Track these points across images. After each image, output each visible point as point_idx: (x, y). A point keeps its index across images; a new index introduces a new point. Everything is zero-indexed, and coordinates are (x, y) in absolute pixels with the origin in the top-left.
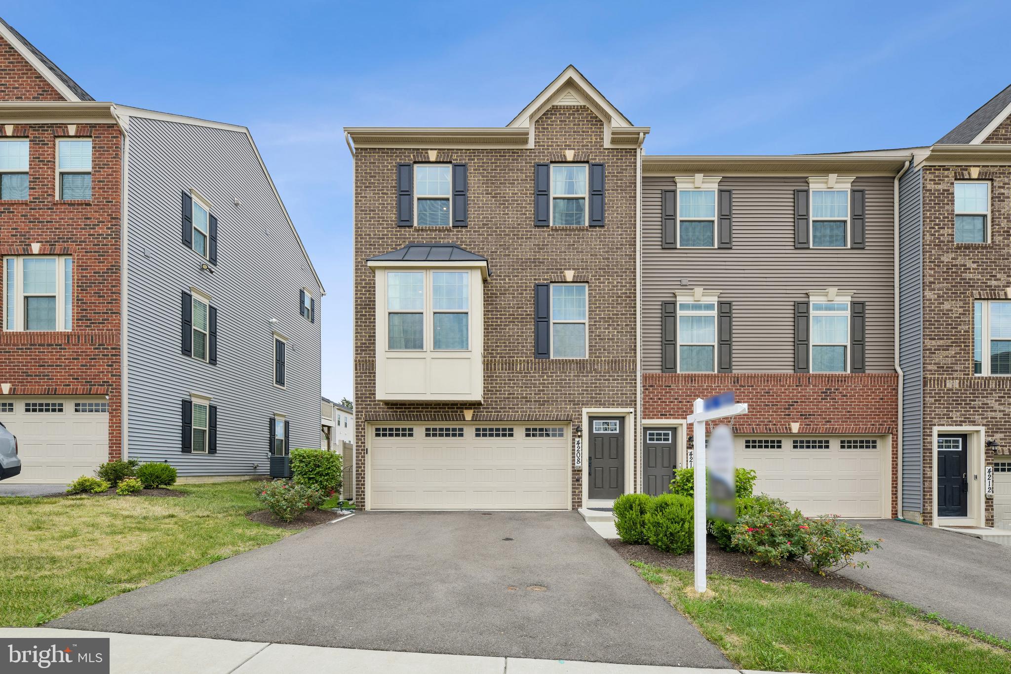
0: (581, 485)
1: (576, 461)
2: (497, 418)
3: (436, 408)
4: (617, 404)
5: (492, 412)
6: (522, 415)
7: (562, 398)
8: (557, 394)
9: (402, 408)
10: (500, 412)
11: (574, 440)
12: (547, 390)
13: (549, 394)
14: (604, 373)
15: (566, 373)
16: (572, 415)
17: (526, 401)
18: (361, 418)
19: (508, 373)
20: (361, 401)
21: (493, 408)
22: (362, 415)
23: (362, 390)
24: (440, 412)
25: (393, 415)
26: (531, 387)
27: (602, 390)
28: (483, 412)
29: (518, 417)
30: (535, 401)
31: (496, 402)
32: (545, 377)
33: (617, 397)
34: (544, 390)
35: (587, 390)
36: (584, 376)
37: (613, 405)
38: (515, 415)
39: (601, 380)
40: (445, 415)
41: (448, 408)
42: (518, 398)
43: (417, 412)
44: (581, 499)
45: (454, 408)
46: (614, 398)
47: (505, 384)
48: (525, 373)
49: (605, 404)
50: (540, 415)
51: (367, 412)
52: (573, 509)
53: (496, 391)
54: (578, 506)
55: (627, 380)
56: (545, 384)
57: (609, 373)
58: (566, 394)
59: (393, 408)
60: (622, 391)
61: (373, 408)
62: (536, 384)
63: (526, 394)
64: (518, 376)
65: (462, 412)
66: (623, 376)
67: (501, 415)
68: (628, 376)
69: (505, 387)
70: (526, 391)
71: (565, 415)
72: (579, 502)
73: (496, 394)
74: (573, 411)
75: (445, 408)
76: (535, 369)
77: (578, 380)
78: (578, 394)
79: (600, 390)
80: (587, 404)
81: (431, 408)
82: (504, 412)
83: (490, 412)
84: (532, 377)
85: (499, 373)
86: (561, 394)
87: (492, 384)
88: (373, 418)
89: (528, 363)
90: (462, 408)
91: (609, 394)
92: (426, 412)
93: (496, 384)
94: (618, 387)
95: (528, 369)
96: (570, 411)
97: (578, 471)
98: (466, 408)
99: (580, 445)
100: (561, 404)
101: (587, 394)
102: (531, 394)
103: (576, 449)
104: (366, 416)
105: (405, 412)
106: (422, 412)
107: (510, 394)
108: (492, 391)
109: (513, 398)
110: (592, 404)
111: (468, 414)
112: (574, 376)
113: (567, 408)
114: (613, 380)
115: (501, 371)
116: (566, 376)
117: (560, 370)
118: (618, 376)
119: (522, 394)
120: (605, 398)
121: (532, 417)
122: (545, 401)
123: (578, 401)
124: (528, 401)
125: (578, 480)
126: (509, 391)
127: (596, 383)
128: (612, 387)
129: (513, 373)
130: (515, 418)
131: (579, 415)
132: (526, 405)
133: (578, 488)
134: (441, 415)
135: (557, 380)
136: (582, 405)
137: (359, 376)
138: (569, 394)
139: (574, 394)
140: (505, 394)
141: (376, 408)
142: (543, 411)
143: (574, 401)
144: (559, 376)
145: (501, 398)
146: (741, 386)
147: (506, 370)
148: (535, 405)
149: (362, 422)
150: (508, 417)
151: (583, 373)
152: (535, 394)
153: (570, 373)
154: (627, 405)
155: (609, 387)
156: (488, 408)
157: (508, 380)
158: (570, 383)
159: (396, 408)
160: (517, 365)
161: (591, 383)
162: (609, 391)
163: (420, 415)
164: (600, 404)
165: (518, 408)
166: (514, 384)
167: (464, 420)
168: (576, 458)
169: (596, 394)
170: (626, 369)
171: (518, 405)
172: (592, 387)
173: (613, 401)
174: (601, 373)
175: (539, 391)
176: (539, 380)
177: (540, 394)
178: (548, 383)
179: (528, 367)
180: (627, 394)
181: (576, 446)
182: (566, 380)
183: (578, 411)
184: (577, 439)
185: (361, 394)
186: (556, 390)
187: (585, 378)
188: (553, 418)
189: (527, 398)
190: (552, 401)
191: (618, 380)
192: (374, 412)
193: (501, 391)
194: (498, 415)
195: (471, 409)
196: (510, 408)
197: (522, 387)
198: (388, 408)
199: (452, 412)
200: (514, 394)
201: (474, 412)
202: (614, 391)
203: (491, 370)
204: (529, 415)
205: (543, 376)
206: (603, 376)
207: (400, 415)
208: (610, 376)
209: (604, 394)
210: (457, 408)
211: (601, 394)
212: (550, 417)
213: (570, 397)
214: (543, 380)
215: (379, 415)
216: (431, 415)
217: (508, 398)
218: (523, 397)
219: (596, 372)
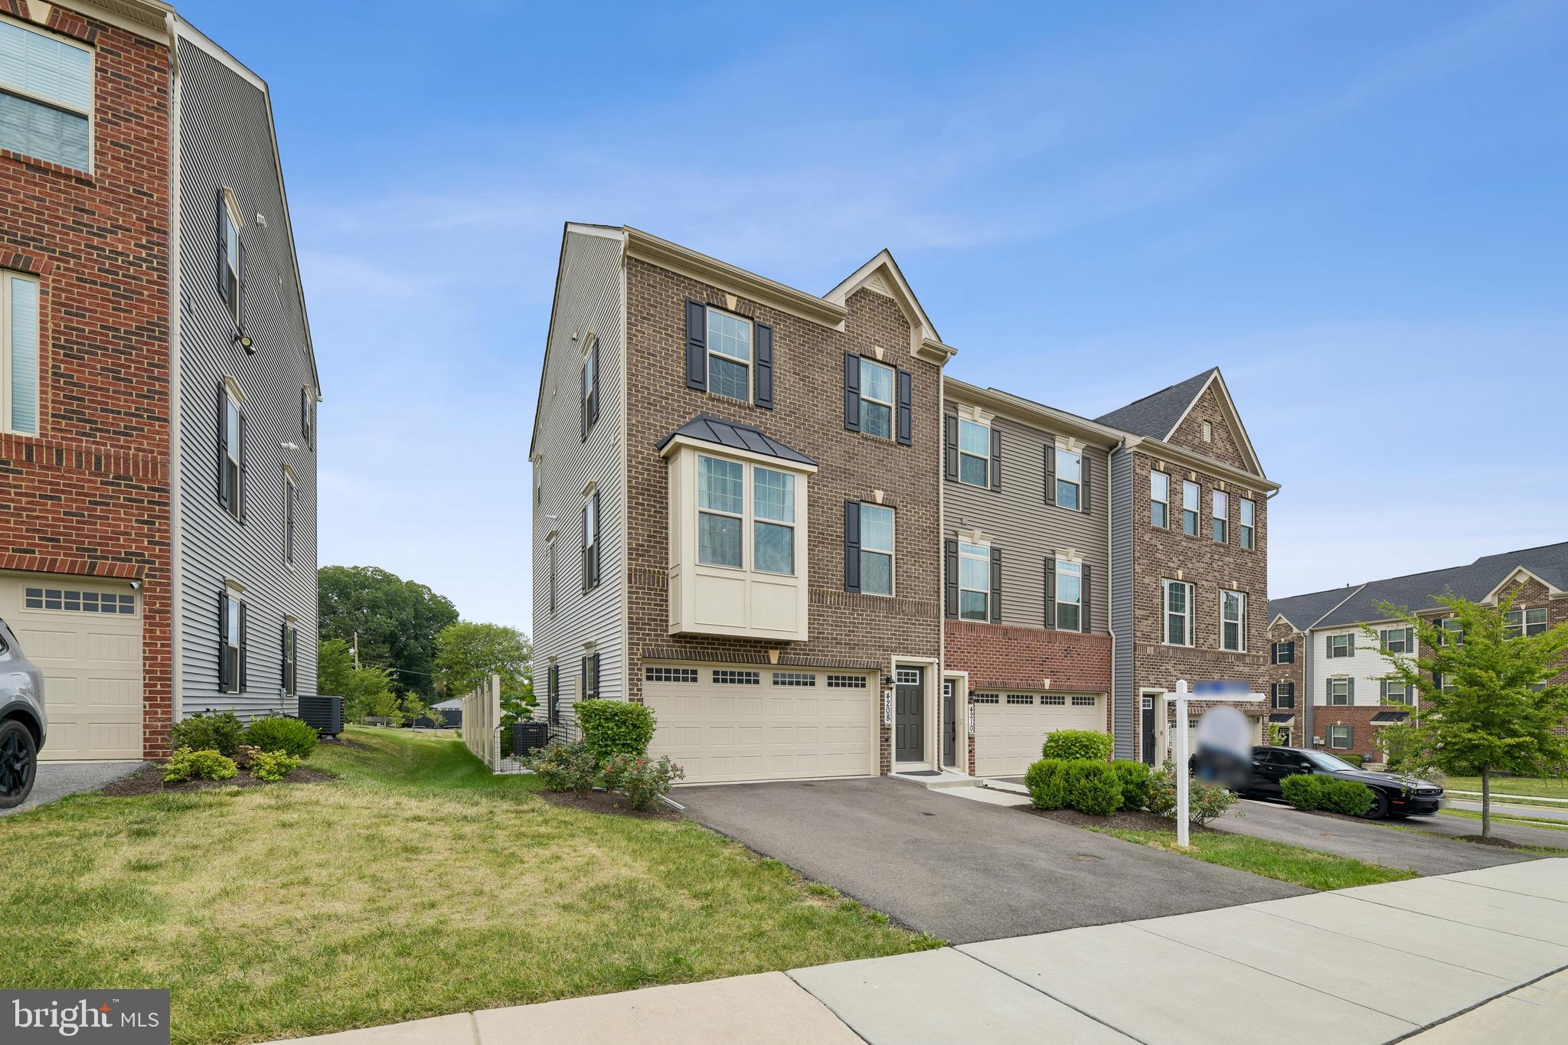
0: (889, 746)
1: (886, 718)
2: (806, 663)
3: (736, 646)
4: (922, 653)
6: (831, 660)
7: (871, 641)
8: (867, 636)
9: (692, 643)
10: (809, 655)
11: (882, 692)
12: (858, 631)
13: (859, 636)
14: (911, 616)
15: (876, 611)
16: (881, 662)
17: (836, 643)
18: (636, 654)
19: (817, 606)
20: (637, 629)
21: (801, 650)
22: (638, 649)
23: (638, 613)
24: (740, 650)
25: (681, 651)
26: (841, 626)
27: (909, 636)
28: (790, 654)
29: (828, 662)
30: (845, 644)
32: (856, 615)
33: (922, 645)
34: (854, 631)
35: (896, 634)
36: (892, 618)
37: (919, 653)
38: (824, 660)
39: (908, 623)
40: (747, 655)
41: (751, 646)
42: (828, 638)
43: (712, 649)
44: (889, 762)
45: (757, 647)
46: (919, 645)
47: (814, 619)
48: (836, 608)
49: (911, 652)
50: (850, 661)
51: (645, 645)
52: (881, 774)
54: (887, 771)
55: (931, 625)
56: (855, 623)
57: (915, 616)
58: (875, 637)
59: (680, 642)
60: (927, 638)
61: (653, 640)
62: (846, 622)
63: (836, 634)
64: (828, 611)
65: (766, 652)
66: (927, 621)
67: (810, 659)
68: (933, 621)
69: (814, 624)
70: (836, 630)
71: (874, 662)
72: (888, 766)
74: (882, 658)
75: (746, 646)
76: (846, 605)
77: (887, 621)
78: (887, 638)
79: (907, 636)
80: (894, 651)
81: (730, 645)
82: (813, 655)
83: (798, 654)
84: (842, 613)
86: (871, 637)
88: (654, 654)
89: (839, 596)
90: (767, 648)
91: (915, 640)
92: (723, 649)
94: (923, 633)
95: (838, 604)
96: (879, 658)
97: (887, 729)
98: (772, 648)
99: (890, 699)
100: (871, 649)
101: (895, 638)
102: (841, 635)
103: (886, 703)
104: (644, 652)
105: (697, 648)
106: (719, 649)
107: (820, 633)
109: (823, 638)
110: (900, 652)
111: (774, 656)
112: (884, 617)
113: (877, 654)
114: (919, 624)
116: (876, 616)
117: (870, 608)
118: (923, 621)
119: (833, 634)
120: (911, 644)
121: (838, 662)
122: (855, 644)
123: (887, 646)
124: (838, 644)
125: (887, 740)
126: (819, 629)
127: (904, 627)
128: (918, 632)
129: (823, 607)
130: (824, 663)
131: (888, 663)
132: (836, 647)
133: (887, 750)
134: (742, 655)
135: (867, 620)
136: (891, 651)
137: (634, 593)
138: (879, 637)
139: (884, 638)
140: (814, 633)
141: (657, 640)
142: (854, 657)
143: (884, 646)
144: (869, 615)
146: (1009, 639)
147: (815, 602)
148: (845, 648)
149: (638, 659)
150: (817, 662)
151: (891, 613)
152: (845, 635)
153: (879, 612)
154: (930, 654)
155: (915, 632)
156: (796, 649)
157: (818, 615)
158: (879, 624)
159: (686, 642)
160: (827, 597)
161: (899, 627)
162: (915, 637)
163: (716, 653)
164: (905, 651)
165: (828, 651)
166: (824, 620)
167: (769, 663)
168: (886, 714)
169: (904, 639)
170: (930, 614)
171: (828, 646)
172: (900, 631)
173: (918, 648)
174: (908, 615)
175: (849, 631)
176: (849, 618)
177: (850, 635)
178: (858, 623)
179: (838, 601)
180: (930, 642)
181: (886, 700)
182: (875, 620)
183: (888, 658)
184: (886, 692)
185: (637, 619)
186: (866, 632)
187: (893, 620)
188: (863, 665)
190: (863, 645)
191: (923, 625)
192: (655, 645)
194: (806, 659)
195: (776, 649)
196: (819, 651)
197: (832, 625)
198: (674, 641)
199: (755, 651)
200: (824, 633)
201: (780, 653)
202: (919, 637)
204: (836, 660)
205: (854, 614)
206: (910, 620)
207: (690, 652)
208: (916, 620)
209: (911, 640)
210: (761, 647)
211: (908, 640)
212: (860, 664)
213: (880, 641)
214: (853, 618)
215: (662, 650)
216: (730, 654)
217: (818, 638)
218: (833, 638)
219: (904, 615)
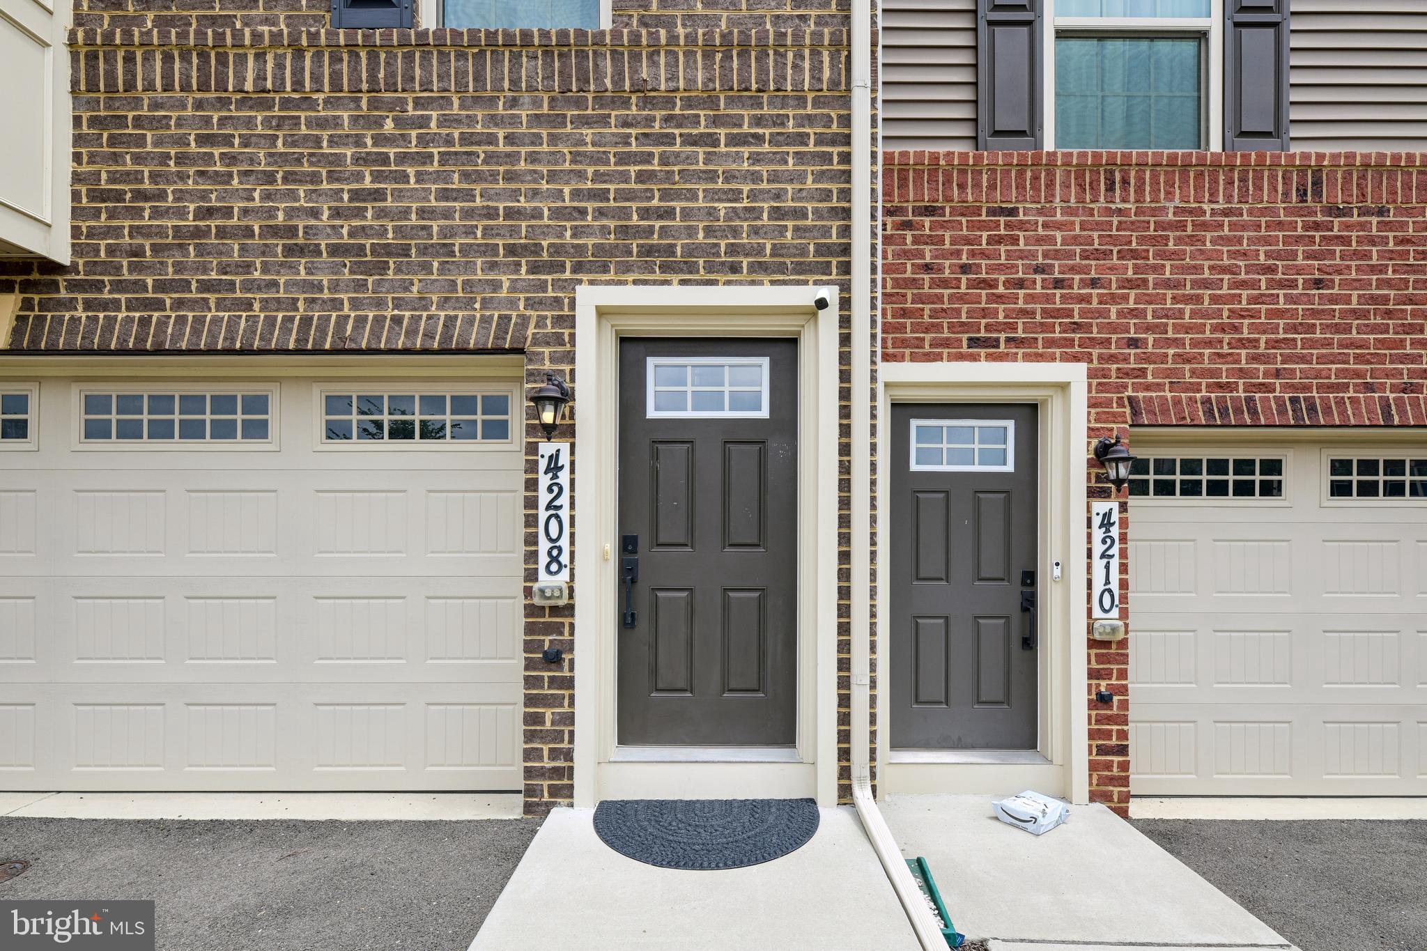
0: (569, 683)
1: (543, 559)
2: (141, 339)
4: (755, 268)
5: (116, 305)
6: (271, 321)
7: (470, 231)
8: (447, 214)
10: (157, 304)
11: (532, 449)
12: (399, 195)
13: (405, 213)
14: (689, 103)
15: (493, 101)
16: (524, 320)
17: (289, 251)
19: (199, 105)
21: (118, 286)
26: (314, 178)
27: (677, 195)
28: (69, 304)
29: (251, 330)
30: (335, 250)
31: (137, 252)
32: (389, 125)
33: (755, 231)
34: (378, 195)
35: (602, 195)
36: (586, 121)
37: (735, 269)
38: (233, 323)
39: (668, 139)
42: (248, 231)
44: (569, 755)
46: (735, 232)
47: (181, 159)
48: (286, 104)
49: (692, 268)
50: (360, 321)
53: (140, 195)
54: (555, 791)
55: (802, 139)
56: (384, 159)
57: (712, 102)
58: (491, 214)
60: (778, 196)
62: (339, 159)
63: (291, 212)
64: (250, 122)
66: (780, 121)
67: (162, 323)
68: (810, 119)
69: (183, 177)
70: (293, 195)
71: (486, 320)
72: (557, 772)
73: (138, 213)
74: (530, 303)
76: (336, 86)
77: (553, 139)
78: (557, 213)
79: (665, 195)
80: (598, 266)
82: (178, 304)
83: (104, 306)
84: (322, 123)
85: (155, 105)
86: (468, 214)
87: (116, 158)
89: (300, 54)
91: (711, 213)
93: (137, 159)
94: (755, 177)
95: (298, 86)
96: (513, 304)
97: (555, 610)
99: (564, 478)
100: (469, 267)
101: (600, 213)
102: (315, 213)
103: (544, 498)
107: (209, 212)
108: (119, 196)
109: (222, 232)
110: (627, 268)
112: (536, 119)
113: (496, 285)
114: (733, 140)
115: (160, 95)
116: (494, 120)
117: (461, 87)
118: (758, 121)
119: (271, 213)
120: (691, 232)
121: (322, 331)
122: (388, 250)
123: (557, 249)
124: (301, 250)
125: (554, 658)
126: (204, 196)
127: (648, 158)
128: (729, 176)
129: (224, 103)
130: (231, 337)
131: (558, 320)
132: (293, 268)
133: (555, 701)
135: (449, 141)
136: (577, 268)
138: (510, 213)
139: (537, 214)
140: (182, 213)
142: (379, 304)
143: (536, 249)
144: (457, 121)
145: (161, 232)
146: (1334, 211)
147: (186, 87)
148: (335, 269)
150: (196, 332)
151: (580, 103)
152: (336, 213)
153: (513, 103)
154: (802, 271)
155: (711, 176)
156: (98, 286)
157: (202, 140)
158: (512, 158)
160: (241, 61)
161: (623, 159)
162: (712, 195)
164: (665, 268)
165: (249, 286)
166: (231, 159)
168: (544, 545)
169: (645, 213)
170: (798, 87)
171: (247, 267)
172: (625, 177)
173: (733, 250)
174: (670, 103)
175: (356, 195)
176: (359, 142)
177: (360, 213)
178: (403, 158)
179: (298, 73)
180: (802, 214)
181: (544, 480)
182: (491, 140)
183: (557, 302)
184: (546, 448)
186: (444, 195)
187: (588, 133)
188: (429, 335)
189: (292, 231)
190: (423, 250)
191: (759, 139)
193: (162, 195)
194: (145, 322)
195: (10, 286)
196: (206, 286)
197: (270, 178)
200: (228, 213)
201: (23, 308)
202: (736, 196)
203: (111, 87)
204: (306, 321)
205: (379, 122)
206: (680, 121)
208: (716, 121)
209: (686, 213)
211: (669, 213)
212: (412, 333)
213: (514, 231)
214: (377, 140)
217: (198, 233)
218: (274, 231)
219: (647, 102)
